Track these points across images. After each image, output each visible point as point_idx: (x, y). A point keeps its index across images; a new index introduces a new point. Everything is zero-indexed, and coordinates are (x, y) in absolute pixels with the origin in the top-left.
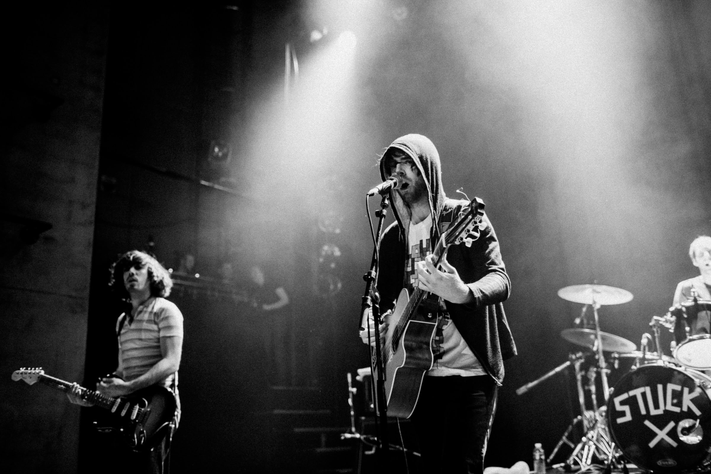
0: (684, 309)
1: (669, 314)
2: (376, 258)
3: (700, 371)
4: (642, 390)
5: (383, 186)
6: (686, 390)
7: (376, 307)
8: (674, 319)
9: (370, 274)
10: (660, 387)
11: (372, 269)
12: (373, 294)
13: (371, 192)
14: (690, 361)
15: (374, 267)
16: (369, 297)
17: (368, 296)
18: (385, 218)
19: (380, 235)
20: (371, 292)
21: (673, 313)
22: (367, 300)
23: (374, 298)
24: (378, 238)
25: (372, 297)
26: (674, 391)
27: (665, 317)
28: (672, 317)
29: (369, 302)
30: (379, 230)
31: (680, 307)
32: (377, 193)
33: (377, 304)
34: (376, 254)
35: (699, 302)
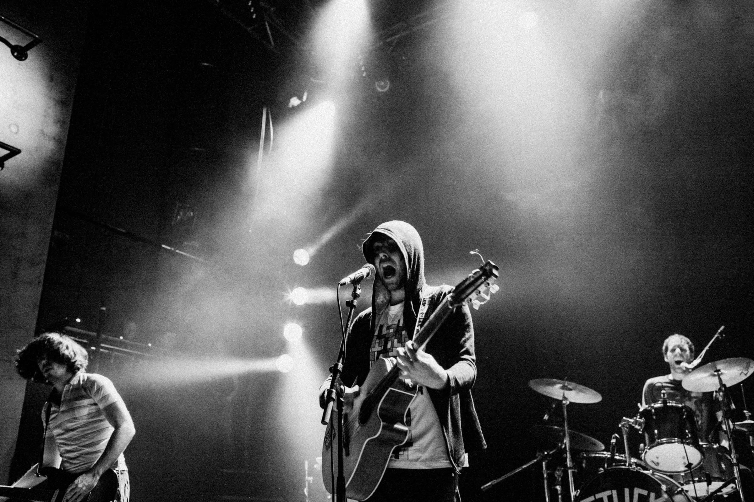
0: (653, 411)
1: (638, 416)
2: (343, 350)
3: (667, 475)
4: (608, 493)
5: (355, 276)
6: (653, 495)
7: (341, 400)
8: (643, 420)
9: (336, 365)
10: (627, 491)
11: (338, 361)
12: (338, 387)
13: (343, 281)
14: (658, 464)
15: (341, 359)
16: (334, 391)
17: (333, 389)
18: (355, 308)
19: (349, 326)
20: (337, 385)
21: (642, 415)
22: (332, 393)
23: (340, 391)
24: (347, 329)
25: (337, 390)
26: (640, 495)
27: (635, 418)
28: (641, 418)
29: (334, 396)
30: (348, 321)
31: (649, 409)
32: (349, 282)
33: (342, 397)
35: (668, 405)
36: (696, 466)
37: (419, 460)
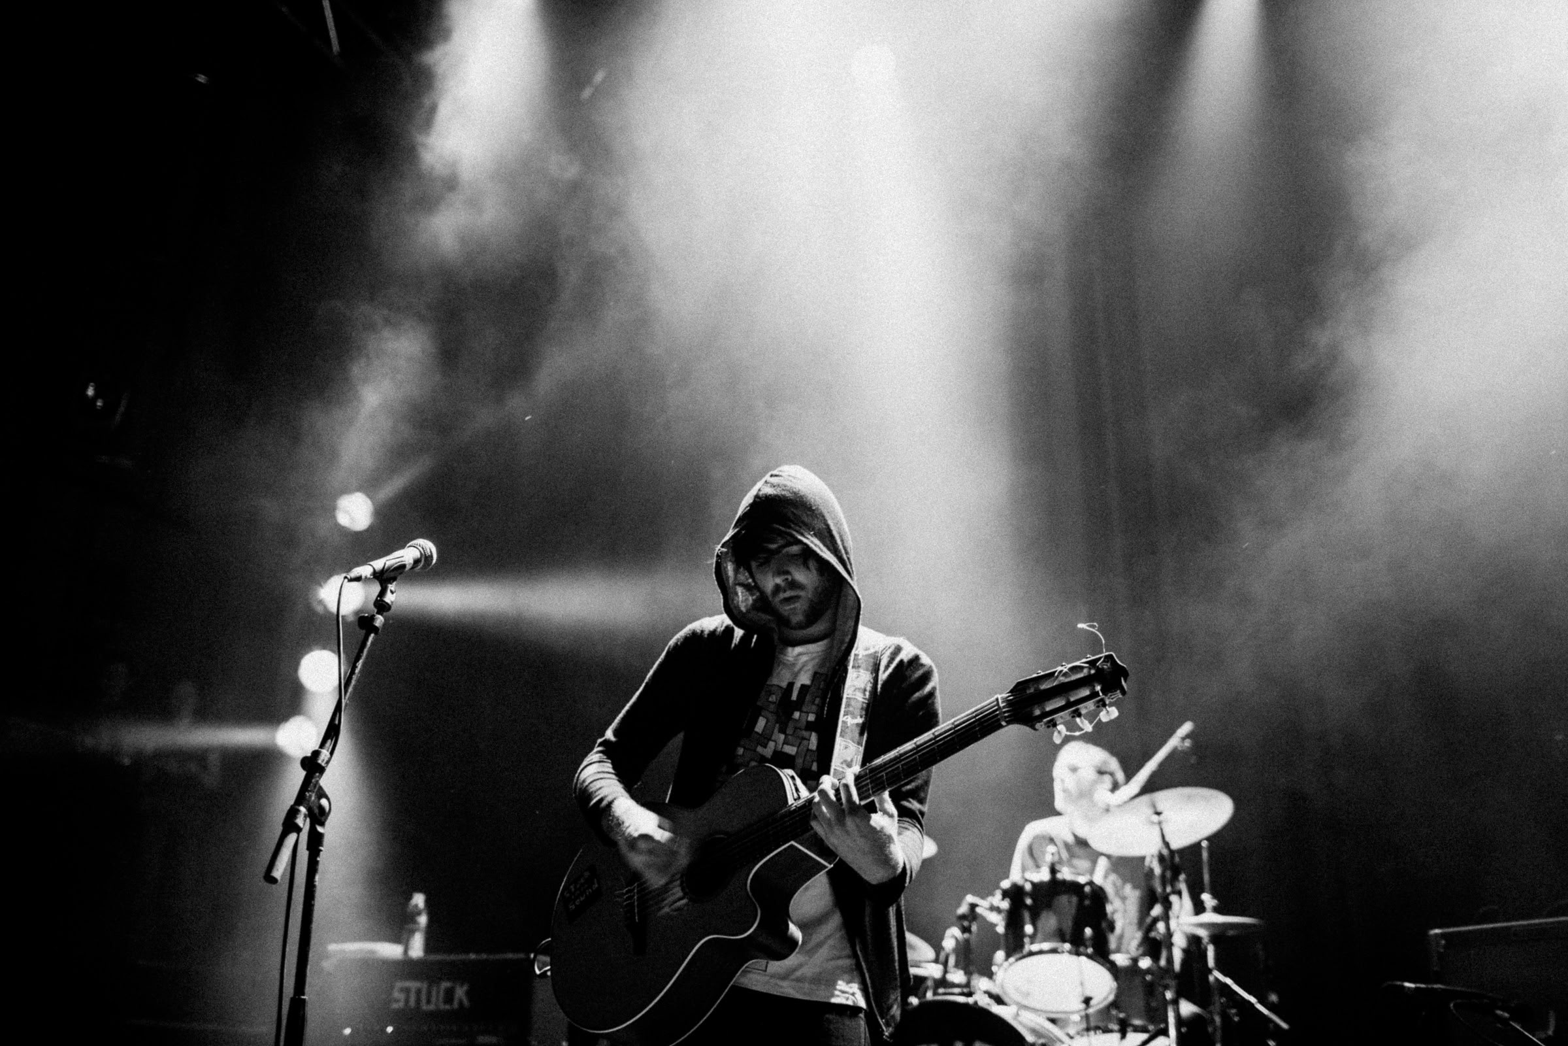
0: (1028, 887)
1: (998, 895)
2: (337, 722)
5: (385, 564)
7: (317, 831)
8: (1005, 905)
11: (321, 746)
12: (314, 801)
13: (354, 572)
14: (1027, 995)
16: (303, 809)
17: (300, 805)
18: (376, 634)
20: (310, 796)
21: (1006, 894)
22: (298, 814)
23: (316, 811)
25: (310, 810)
27: (990, 899)
28: (1003, 899)
29: (301, 820)
31: (1020, 882)
32: (370, 575)
33: (321, 825)
34: (338, 716)
35: (1059, 876)
36: (1098, 1004)
37: (793, 977)
